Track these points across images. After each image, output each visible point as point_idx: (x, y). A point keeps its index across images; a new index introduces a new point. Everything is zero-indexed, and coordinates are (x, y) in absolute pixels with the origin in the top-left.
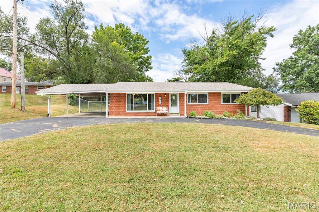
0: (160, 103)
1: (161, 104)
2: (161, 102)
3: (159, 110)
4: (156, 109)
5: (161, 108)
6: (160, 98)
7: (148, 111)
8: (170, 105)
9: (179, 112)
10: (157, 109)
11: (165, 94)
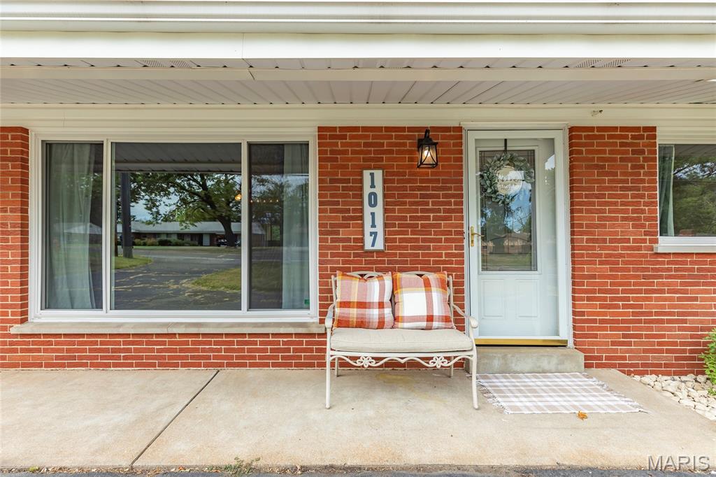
0: (374, 237)
1: (380, 245)
2: (380, 229)
3: (354, 313)
4: (326, 297)
5: (377, 288)
6: (373, 182)
7: (245, 318)
8: (473, 252)
9: (566, 333)
10: (339, 295)
11: (426, 137)
